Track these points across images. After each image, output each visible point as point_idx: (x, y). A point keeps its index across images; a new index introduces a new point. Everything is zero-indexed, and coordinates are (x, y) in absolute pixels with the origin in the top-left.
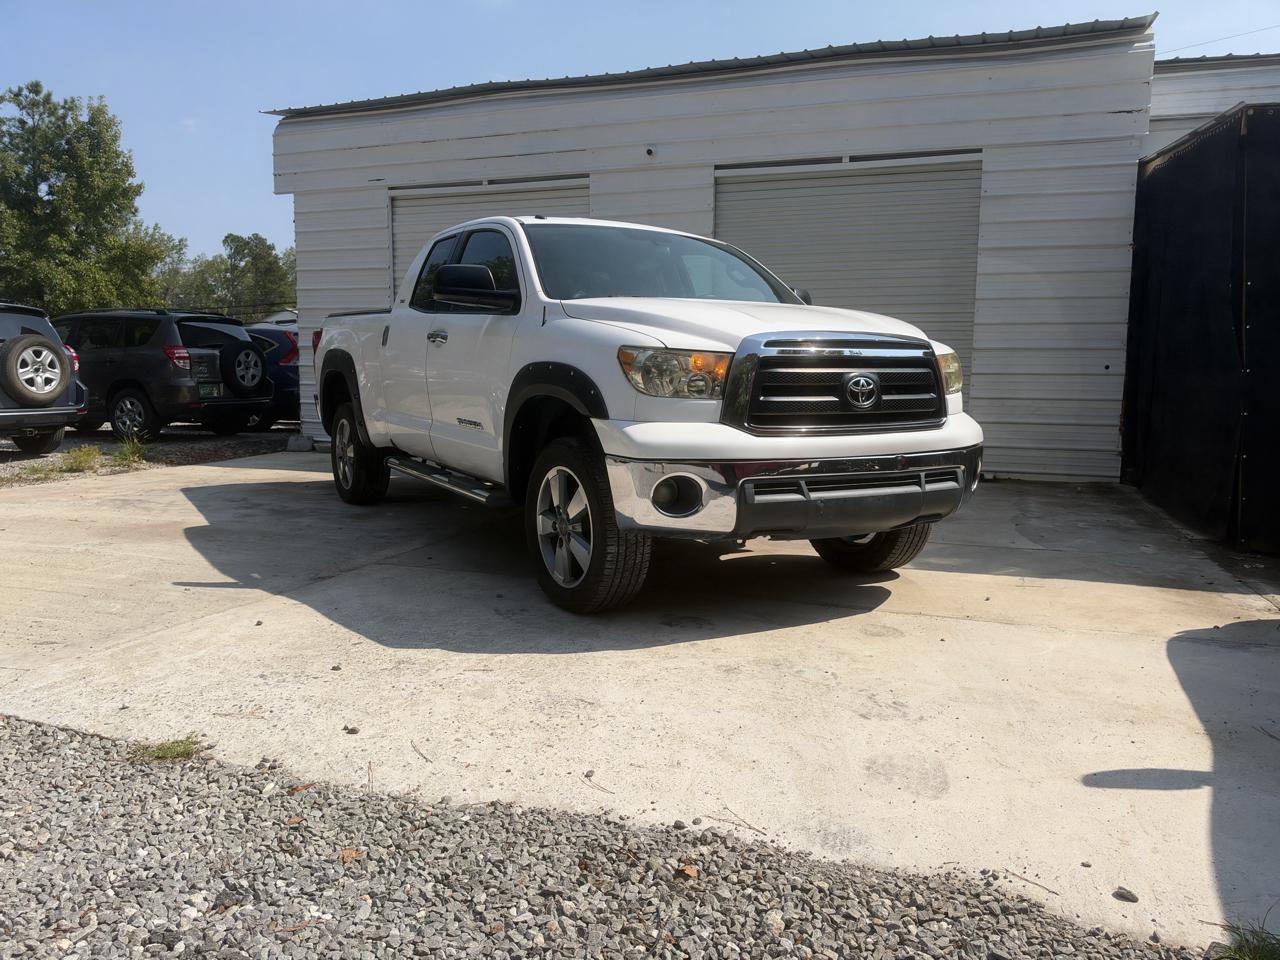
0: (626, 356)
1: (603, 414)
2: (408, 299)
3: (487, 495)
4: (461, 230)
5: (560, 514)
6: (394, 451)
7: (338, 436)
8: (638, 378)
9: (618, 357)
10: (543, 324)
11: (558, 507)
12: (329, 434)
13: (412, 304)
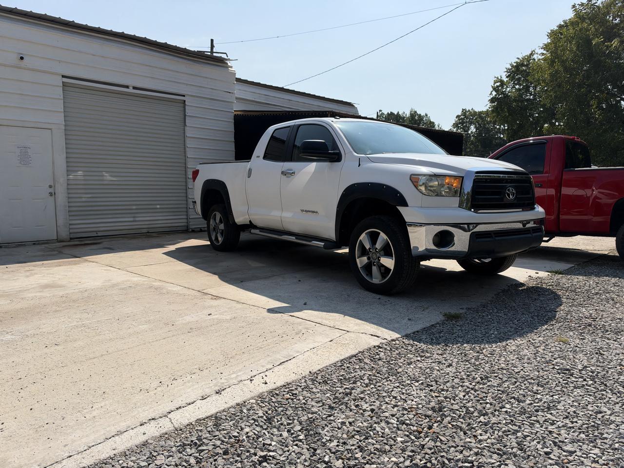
0: (414, 179)
1: (405, 204)
2: (262, 155)
3: (323, 244)
4: (293, 124)
5: (371, 252)
6: (251, 226)
7: (211, 220)
8: (423, 188)
9: (410, 179)
10: (359, 165)
11: (370, 249)
12: (206, 219)
13: (265, 157)
